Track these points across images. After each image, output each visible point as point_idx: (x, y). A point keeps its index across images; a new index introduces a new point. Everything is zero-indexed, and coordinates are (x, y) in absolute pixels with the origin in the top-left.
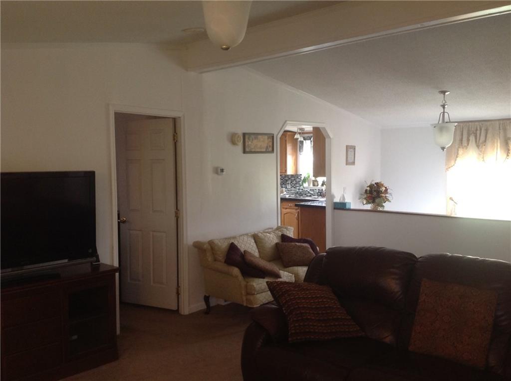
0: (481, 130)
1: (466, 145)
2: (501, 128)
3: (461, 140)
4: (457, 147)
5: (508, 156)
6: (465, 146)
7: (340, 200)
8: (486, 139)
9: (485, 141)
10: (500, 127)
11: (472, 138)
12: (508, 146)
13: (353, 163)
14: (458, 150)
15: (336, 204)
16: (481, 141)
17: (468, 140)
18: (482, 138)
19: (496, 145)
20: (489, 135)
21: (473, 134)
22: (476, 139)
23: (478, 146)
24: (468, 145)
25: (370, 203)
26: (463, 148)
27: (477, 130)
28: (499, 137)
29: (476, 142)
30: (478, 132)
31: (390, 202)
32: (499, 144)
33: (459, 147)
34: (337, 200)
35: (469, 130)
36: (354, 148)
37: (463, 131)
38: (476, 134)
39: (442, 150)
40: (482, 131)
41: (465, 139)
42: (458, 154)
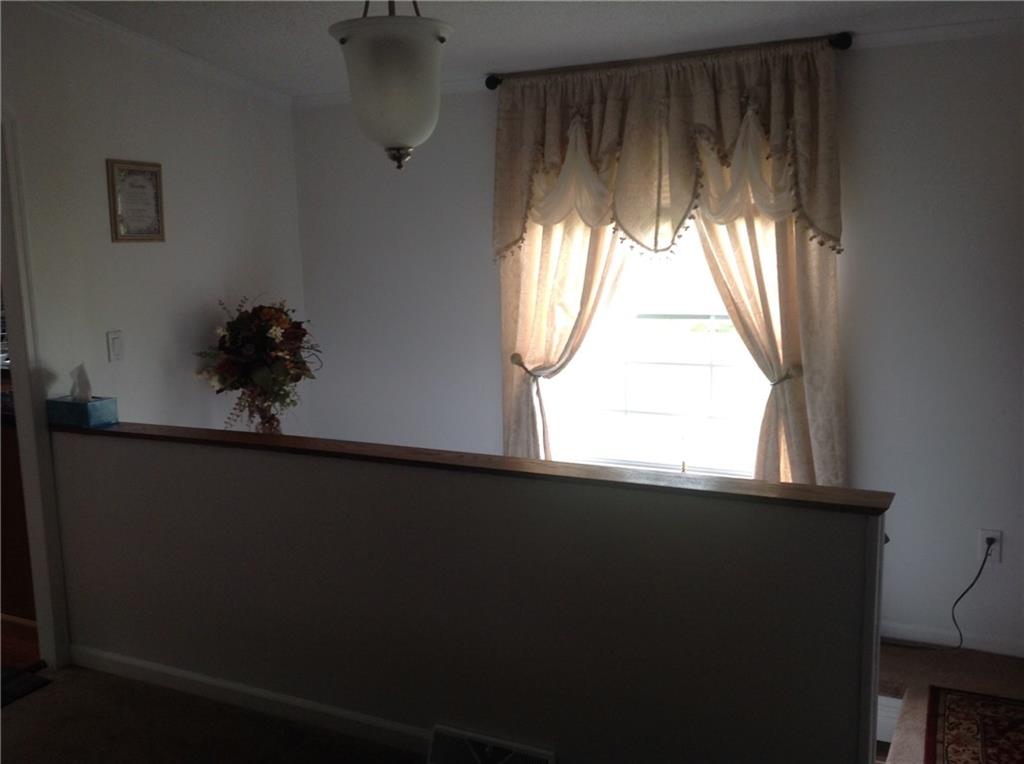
0: (604, 100)
1: (556, 159)
2: (673, 89)
3: (541, 143)
4: (527, 167)
5: (696, 195)
6: (554, 165)
7: (72, 392)
8: (621, 134)
9: (620, 143)
10: (668, 89)
11: (576, 133)
12: (698, 159)
13: (156, 233)
14: (531, 180)
15: (53, 405)
16: (604, 145)
17: (564, 142)
18: (610, 133)
19: (656, 157)
20: (633, 119)
21: (579, 118)
22: (589, 136)
23: (595, 164)
24: (563, 160)
25: (234, 387)
26: (548, 173)
27: (591, 102)
28: (667, 125)
29: (589, 145)
30: (596, 109)
31: (313, 377)
32: (665, 155)
33: (534, 170)
34: (61, 389)
35: (565, 107)
36: (152, 173)
37: (545, 109)
38: (589, 117)
39: (396, 164)
40: (610, 103)
41: (552, 139)
42: (530, 193)
